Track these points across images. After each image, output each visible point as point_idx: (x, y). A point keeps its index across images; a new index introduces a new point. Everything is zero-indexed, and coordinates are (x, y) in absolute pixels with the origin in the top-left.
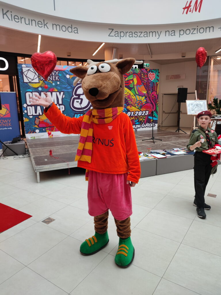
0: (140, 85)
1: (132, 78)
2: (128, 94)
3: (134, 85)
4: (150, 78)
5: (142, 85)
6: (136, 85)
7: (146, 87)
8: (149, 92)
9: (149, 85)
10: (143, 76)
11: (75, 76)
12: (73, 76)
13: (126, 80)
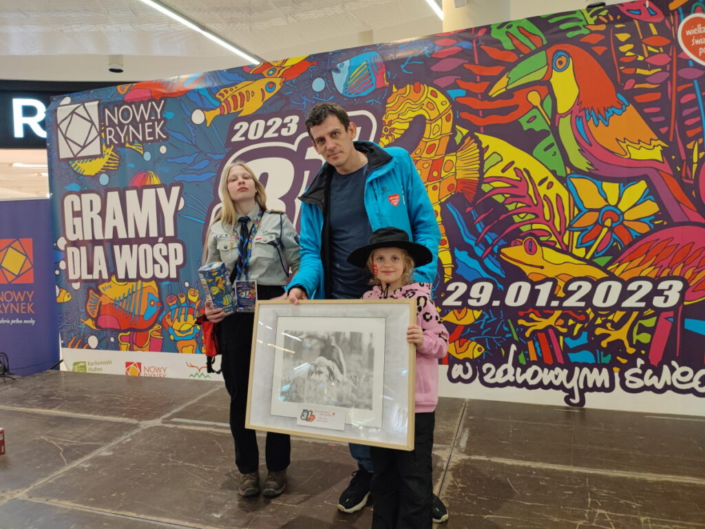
1: (538, 76)
2: (510, 174)
3: (555, 117)
4: (694, 50)
6: (570, 112)
7: (656, 115)
8: (689, 146)
9: (684, 100)
10: (631, 46)
11: (226, 113)
12: (217, 112)
13: (499, 88)
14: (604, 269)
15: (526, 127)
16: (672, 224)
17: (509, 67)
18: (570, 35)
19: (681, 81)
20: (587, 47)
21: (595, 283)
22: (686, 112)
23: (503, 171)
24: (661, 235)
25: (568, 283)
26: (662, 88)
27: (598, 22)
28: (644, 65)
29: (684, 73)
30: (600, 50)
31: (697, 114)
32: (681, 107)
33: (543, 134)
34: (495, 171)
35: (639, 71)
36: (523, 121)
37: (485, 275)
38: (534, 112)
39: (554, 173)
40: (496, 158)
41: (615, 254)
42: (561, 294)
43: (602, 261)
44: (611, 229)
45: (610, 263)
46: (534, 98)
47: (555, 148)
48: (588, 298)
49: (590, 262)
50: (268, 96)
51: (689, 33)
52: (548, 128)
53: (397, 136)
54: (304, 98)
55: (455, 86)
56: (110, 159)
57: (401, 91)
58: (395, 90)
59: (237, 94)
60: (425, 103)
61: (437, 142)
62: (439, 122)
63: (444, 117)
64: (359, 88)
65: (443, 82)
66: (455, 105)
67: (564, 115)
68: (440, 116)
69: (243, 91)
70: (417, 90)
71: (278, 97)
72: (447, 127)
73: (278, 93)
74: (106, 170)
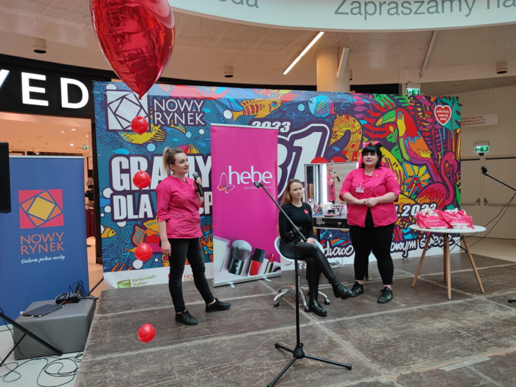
0: (413, 137)
1: (393, 120)
3: (398, 138)
4: (439, 118)
5: (418, 136)
6: (403, 136)
7: (429, 141)
8: (438, 153)
9: (436, 137)
10: (421, 114)
11: (247, 115)
12: (241, 113)
13: (379, 123)
14: (414, 200)
15: (389, 140)
16: (434, 183)
17: (383, 114)
18: (403, 105)
19: (435, 129)
20: (408, 111)
21: (412, 206)
22: (437, 141)
24: (431, 187)
25: (403, 207)
26: (430, 131)
27: (411, 102)
28: (425, 121)
29: (436, 126)
30: (412, 113)
31: (440, 142)
32: (436, 139)
33: (394, 144)
35: (424, 123)
36: (388, 137)
38: (391, 135)
39: (398, 160)
41: (417, 194)
42: (401, 211)
43: (413, 197)
44: (416, 184)
45: (416, 198)
46: (391, 128)
47: (398, 151)
48: (409, 212)
49: (410, 198)
51: (438, 112)
52: (396, 142)
53: (339, 139)
54: (294, 113)
55: (363, 119)
56: (156, 134)
57: (341, 117)
58: (338, 116)
59: (254, 104)
60: (351, 124)
61: (355, 143)
62: (356, 134)
63: (358, 132)
64: (322, 112)
65: (358, 116)
66: (363, 127)
67: (401, 137)
68: (357, 131)
69: (258, 104)
70: (347, 118)
71: (279, 110)
72: (360, 137)
73: (279, 108)
74: (153, 141)
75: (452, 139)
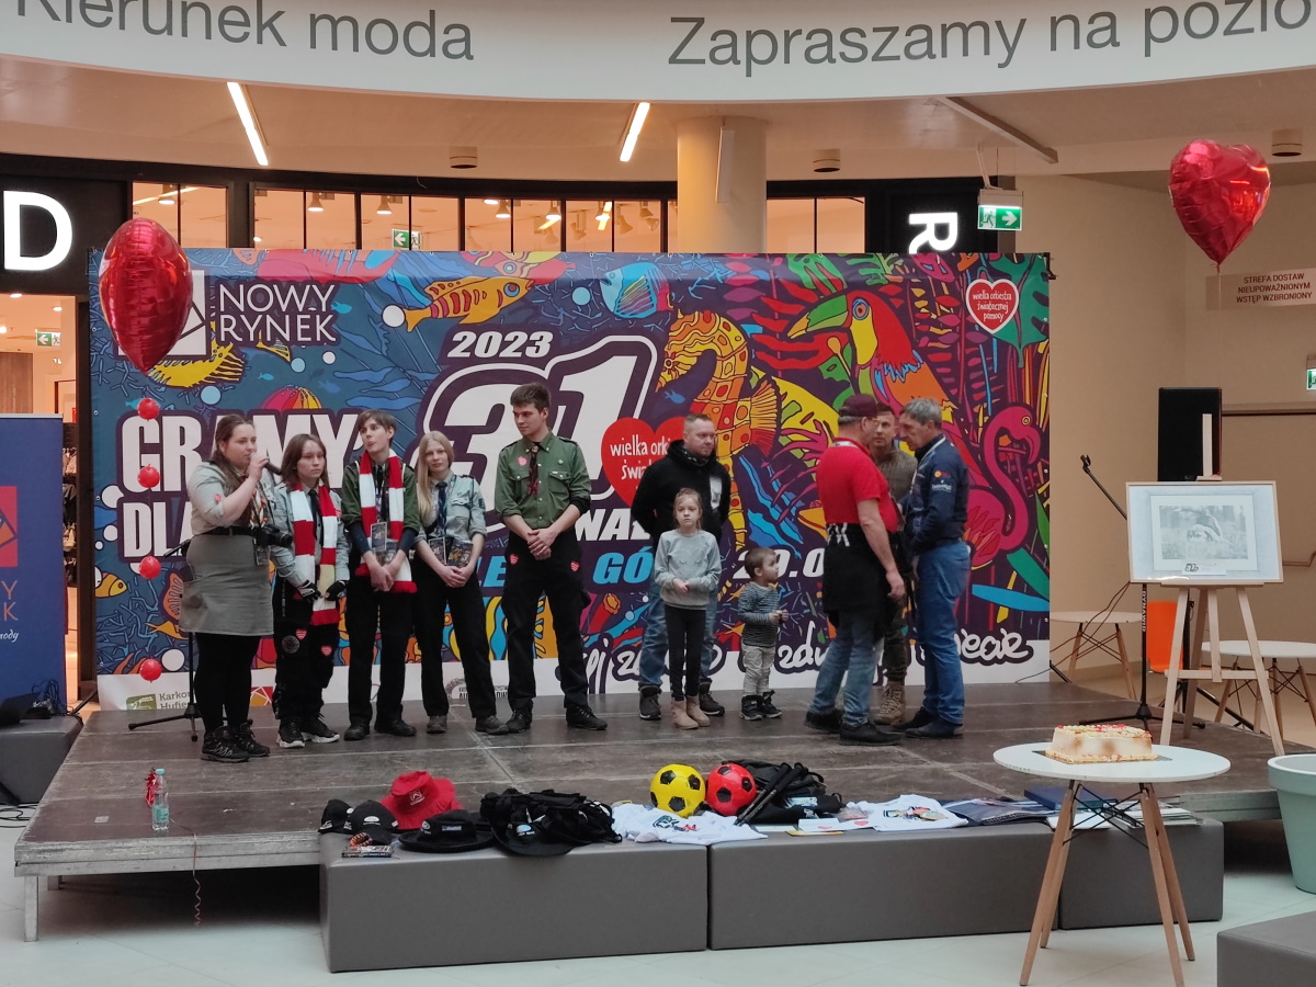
0: (898, 366)
1: (839, 321)
2: (810, 426)
3: (855, 367)
4: (980, 314)
5: (915, 362)
6: (870, 364)
8: (976, 410)
11: (440, 316)
12: (427, 313)
13: (798, 330)
15: (826, 375)
17: (810, 307)
18: (869, 282)
19: (969, 344)
20: (885, 297)
22: (973, 376)
23: (802, 422)
26: (952, 349)
27: (895, 272)
28: (936, 324)
29: (971, 336)
30: (898, 303)
31: (982, 378)
32: (969, 370)
33: (843, 386)
34: (793, 423)
35: (933, 329)
36: (823, 368)
37: (782, 542)
38: (833, 360)
40: (795, 408)
46: (834, 344)
50: (507, 301)
51: (975, 297)
52: (848, 379)
54: (561, 310)
55: (750, 321)
56: (223, 364)
57: (688, 318)
58: (680, 316)
59: (459, 291)
60: (717, 336)
61: (729, 384)
63: (737, 355)
64: (636, 308)
65: (739, 314)
66: (751, 342)
67: (863, 367)
68: (733, 354)
69: (470, 289)
70: (707, 320)
71: (522, 304)
72: (741, 367)
73: (522, 299)
74: (215, 380)
75: (1020, 372)
